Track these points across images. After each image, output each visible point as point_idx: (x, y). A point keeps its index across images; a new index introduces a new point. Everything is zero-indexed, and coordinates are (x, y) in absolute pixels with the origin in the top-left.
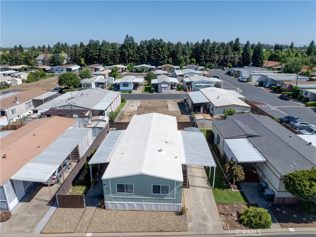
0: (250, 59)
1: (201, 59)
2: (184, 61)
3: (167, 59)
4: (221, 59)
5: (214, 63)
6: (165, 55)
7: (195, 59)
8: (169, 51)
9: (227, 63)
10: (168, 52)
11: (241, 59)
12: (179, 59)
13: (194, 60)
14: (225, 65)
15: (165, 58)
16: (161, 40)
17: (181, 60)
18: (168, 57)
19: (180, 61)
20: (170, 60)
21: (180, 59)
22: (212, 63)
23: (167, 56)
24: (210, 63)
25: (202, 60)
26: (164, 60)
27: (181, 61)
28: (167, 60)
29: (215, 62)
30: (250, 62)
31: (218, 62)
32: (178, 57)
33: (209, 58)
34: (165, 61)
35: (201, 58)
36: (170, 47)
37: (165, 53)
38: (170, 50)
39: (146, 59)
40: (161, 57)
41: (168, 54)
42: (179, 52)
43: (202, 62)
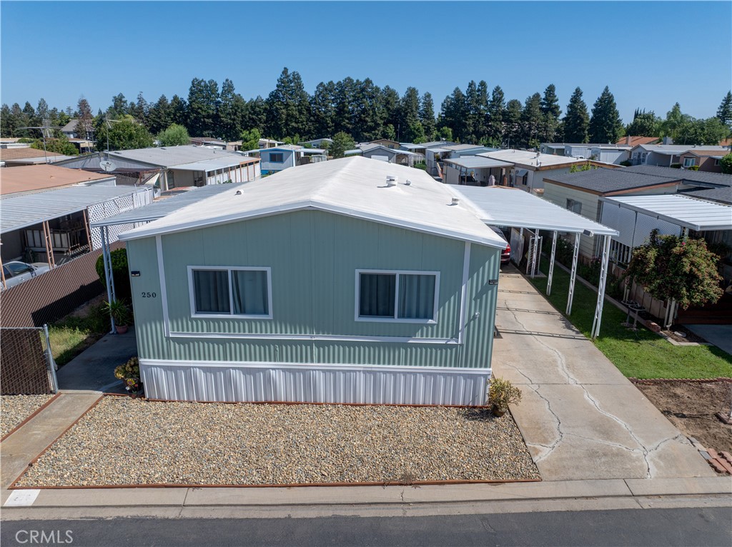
0: (584, 130)
1: (466, 128)
2: (423, 133)
3: (381, 129)
4: (515, 129)
5: (497, 139)
6: (378, 118)
7: (450, 129)
8: (388, 109)
9: (528, 140)
10: (385, 111)
11: (563, 129)
12: (412, 127)
13: (449, 131)
14: (524, 143)
15: (378, 125)
16: (368, 81)
17: (417, 130)
18: (385, 124)
19: (414, 133)
20: (391, 129)
21: (415, 129)
22: (493, 138)
23: (382, 122)
24: (488, 140)
25: (468, 130)
26: (374, 129)
27: (417, 133)
28: (383, 131)
29: (500, 135)
30: (584, 136)
31: (505, 136)
32: (411, 124)
33: (485, 127)
34: (377, 132)
35: (465, 126)
36: (389, 98)
37: (377, 114)
38: (390, 106)
39: (330, 127)
40: (366, 122)
41: (384, 115)
42: (412, 111)
43: (469, 137)
